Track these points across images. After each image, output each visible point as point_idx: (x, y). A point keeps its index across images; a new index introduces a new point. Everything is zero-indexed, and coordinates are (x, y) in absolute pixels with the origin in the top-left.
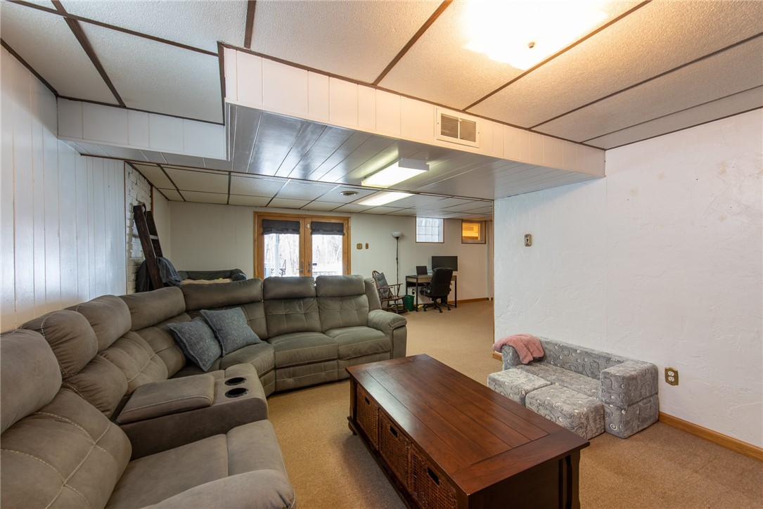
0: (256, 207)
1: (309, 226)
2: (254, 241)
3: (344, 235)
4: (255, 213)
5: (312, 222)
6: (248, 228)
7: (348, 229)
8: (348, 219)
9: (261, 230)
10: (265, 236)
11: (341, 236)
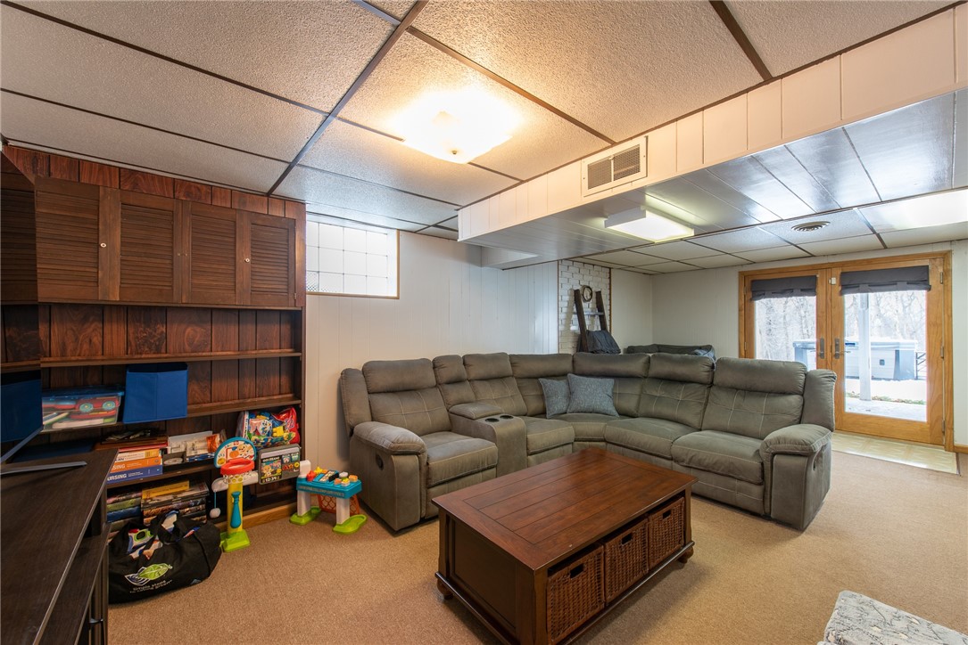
0: (742, 265)
1: (834, 281)
2: (740, 310)
3: (929, 289)
4: (741, 273)
5: (843, 274)
6: (731, 294)
7: (947, 274)
8: (946, 257)
9: (750, 295)
10: (757, 302)
11: (924, 292)
